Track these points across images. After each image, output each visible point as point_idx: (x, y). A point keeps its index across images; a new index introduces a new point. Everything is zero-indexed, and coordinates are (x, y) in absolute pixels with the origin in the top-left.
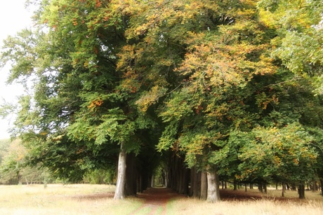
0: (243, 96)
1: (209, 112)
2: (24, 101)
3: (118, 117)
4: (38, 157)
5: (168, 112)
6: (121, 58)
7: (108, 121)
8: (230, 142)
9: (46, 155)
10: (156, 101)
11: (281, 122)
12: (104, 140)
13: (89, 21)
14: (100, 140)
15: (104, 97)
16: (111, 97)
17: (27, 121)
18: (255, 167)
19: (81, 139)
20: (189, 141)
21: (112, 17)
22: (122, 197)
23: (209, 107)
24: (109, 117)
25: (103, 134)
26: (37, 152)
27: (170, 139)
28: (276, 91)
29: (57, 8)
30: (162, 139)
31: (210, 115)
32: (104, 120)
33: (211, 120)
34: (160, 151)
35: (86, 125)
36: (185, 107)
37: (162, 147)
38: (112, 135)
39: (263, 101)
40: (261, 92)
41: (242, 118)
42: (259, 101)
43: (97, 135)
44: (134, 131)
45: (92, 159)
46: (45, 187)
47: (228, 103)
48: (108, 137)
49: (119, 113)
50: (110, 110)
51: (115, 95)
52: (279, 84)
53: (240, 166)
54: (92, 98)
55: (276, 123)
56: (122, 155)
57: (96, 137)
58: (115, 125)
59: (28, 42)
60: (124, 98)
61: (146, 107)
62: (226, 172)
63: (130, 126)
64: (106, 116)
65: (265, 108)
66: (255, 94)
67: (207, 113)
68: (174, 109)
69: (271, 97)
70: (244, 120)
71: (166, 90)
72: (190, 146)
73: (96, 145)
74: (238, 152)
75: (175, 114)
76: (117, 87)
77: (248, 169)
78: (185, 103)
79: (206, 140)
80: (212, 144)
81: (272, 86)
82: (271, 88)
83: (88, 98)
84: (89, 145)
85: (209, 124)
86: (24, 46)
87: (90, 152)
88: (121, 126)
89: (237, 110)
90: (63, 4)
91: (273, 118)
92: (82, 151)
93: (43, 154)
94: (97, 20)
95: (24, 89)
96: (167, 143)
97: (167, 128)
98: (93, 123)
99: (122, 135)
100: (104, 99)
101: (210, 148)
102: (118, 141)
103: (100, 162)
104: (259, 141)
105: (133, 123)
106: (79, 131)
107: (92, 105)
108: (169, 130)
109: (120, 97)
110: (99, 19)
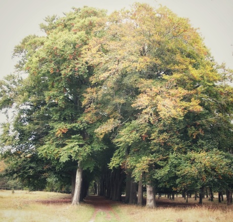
0: (178, 128)
1: (154, 139)
2: (5, 127)
3: (79, 142)
4: (15, 170)
5: (122, 139)
6: (85, 98)
7: (70, 145)
8: (170, 163)
9: (20, 169)
10: (112, 130)
11: (205, 148)
12: (67, 159)
13: (63, 70)
14: (64, 159)
15: (69, 126)
16: (74, 127)
17: (8, 142)
18: (189, 182)
19: (49, 158)
20: (136, 161)
21: (80, 68)
22: (78, 203)
23: (153, 136)
24: (72, 142)
25: (66, 154)
26: (14, 166)
27: (119, 159)
28: (201, 126)
29: (38, 59)
30: (113, 159)
31: (155, 141)
32: (67, 143)
33: (155, 146)
34: (111, 168)
35: (53, 147)
36: (135, 135)
37: (114, 165)
38: (73, 155)
39: (193, 133)
40: (191, 126)
41: (178, 145)
42: (190, 132)
43: (61, 155)
44: (91, 152)
45: (55, 173)
46: (13, 192)
47: (168, 133)
48: (70, 157)
49: (80, 139)
50: (73, 136)
51: (77, 125)
52: (204, 121)
53: (178, 181)
54: (59, 126)
55: (202, 149)
56: (79, 171)
57: (60, 156)
58: (77, 148)
59: (11, 84)
60: (84, 127)
61: (103, 135)
62: (166, 185)
63: (87, 149)
64: (70, 140)
65: (194, 137)
66: (187, 127)
67: (152, 140)
68: (126, 136)
69: (198, 130)
70: (180, 146)
71: (120, 122)
72: (138, 165)
73: (61, 163)
74: (175, 170)
75: (128, 140)
76: (79, 119)
77: (184, 183)
78: (135, 132)
79: (151, 161)
80: (155, 164)
81: (199, 122)
82: (198, 123)
83: (56, 126)
84: (54, 163)
85: (152, 149)
86: (8, 86)
87: (54, 168)
88: (80, 149)
89: (174, 139)
90: (43, 56)
91: (200, 145)
92: (47, 167)
93: (19, 168)
94: (69, 69)
95: (6, 118)
96: (117, 162)
97: (117, 151)
98: (58, 146)
99: (81, 156)
100: (68, 128)
101: (154, 167)
102: (78, 160)
103: (61, 176)
104: (193, 161)
105: (90, 147)
106: (48, 151)
107: (59, 132)
108: (119, 152)
109: (81, 126)
110: (70, 68)
